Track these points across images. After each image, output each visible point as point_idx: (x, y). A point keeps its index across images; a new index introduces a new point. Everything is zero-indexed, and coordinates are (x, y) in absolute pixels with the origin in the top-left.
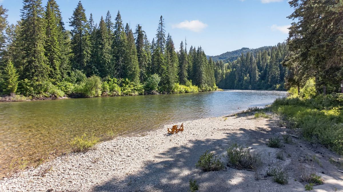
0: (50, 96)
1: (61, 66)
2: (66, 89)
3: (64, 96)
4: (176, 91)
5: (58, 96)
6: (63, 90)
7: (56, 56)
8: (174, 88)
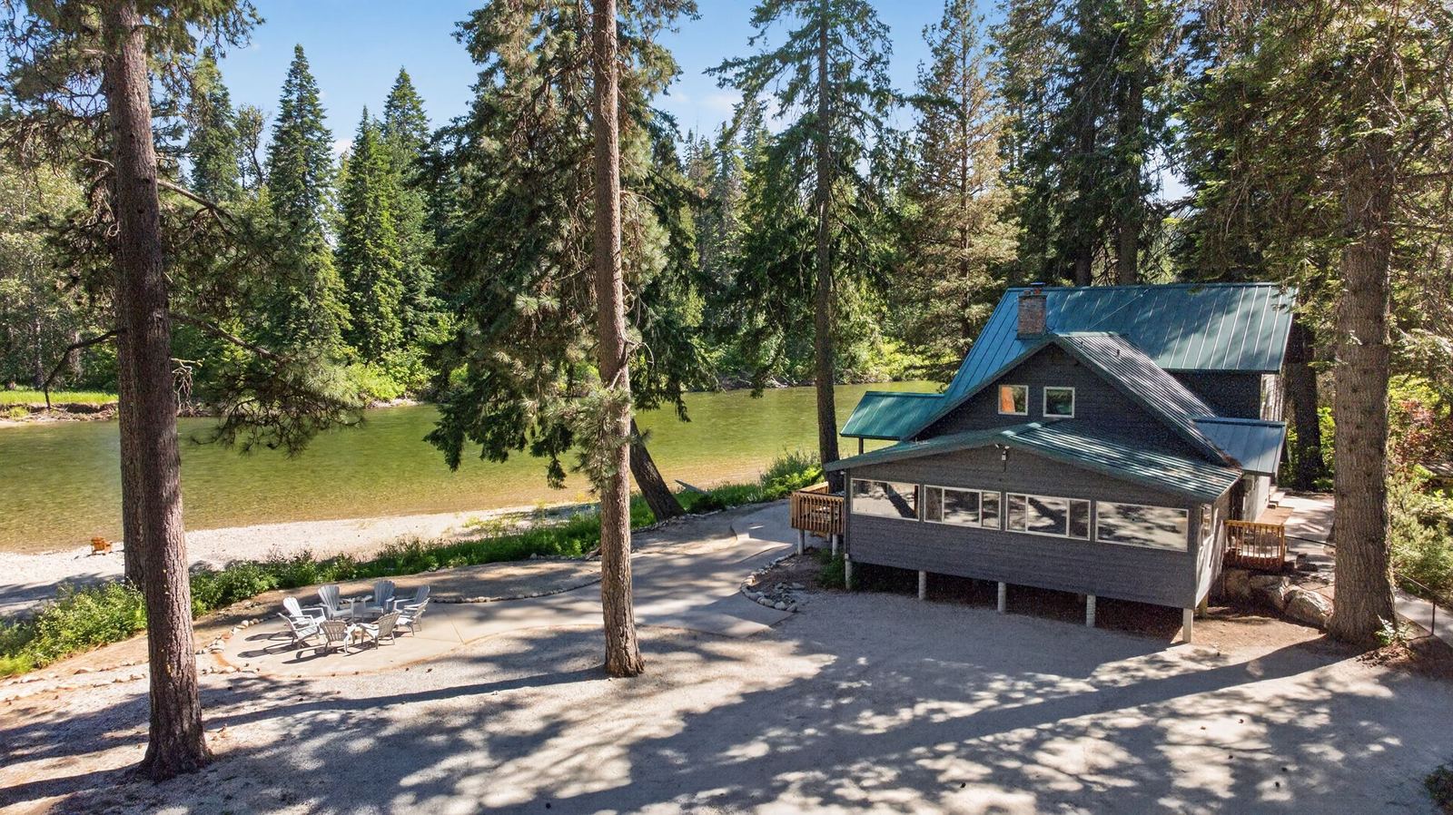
1: (407, 300)
2: (412, 374)
3: (398, 397)
4: (873, 371)
5: (369, 399)
6: (401, 378)
7: (383, 273)
8: (866, 362)
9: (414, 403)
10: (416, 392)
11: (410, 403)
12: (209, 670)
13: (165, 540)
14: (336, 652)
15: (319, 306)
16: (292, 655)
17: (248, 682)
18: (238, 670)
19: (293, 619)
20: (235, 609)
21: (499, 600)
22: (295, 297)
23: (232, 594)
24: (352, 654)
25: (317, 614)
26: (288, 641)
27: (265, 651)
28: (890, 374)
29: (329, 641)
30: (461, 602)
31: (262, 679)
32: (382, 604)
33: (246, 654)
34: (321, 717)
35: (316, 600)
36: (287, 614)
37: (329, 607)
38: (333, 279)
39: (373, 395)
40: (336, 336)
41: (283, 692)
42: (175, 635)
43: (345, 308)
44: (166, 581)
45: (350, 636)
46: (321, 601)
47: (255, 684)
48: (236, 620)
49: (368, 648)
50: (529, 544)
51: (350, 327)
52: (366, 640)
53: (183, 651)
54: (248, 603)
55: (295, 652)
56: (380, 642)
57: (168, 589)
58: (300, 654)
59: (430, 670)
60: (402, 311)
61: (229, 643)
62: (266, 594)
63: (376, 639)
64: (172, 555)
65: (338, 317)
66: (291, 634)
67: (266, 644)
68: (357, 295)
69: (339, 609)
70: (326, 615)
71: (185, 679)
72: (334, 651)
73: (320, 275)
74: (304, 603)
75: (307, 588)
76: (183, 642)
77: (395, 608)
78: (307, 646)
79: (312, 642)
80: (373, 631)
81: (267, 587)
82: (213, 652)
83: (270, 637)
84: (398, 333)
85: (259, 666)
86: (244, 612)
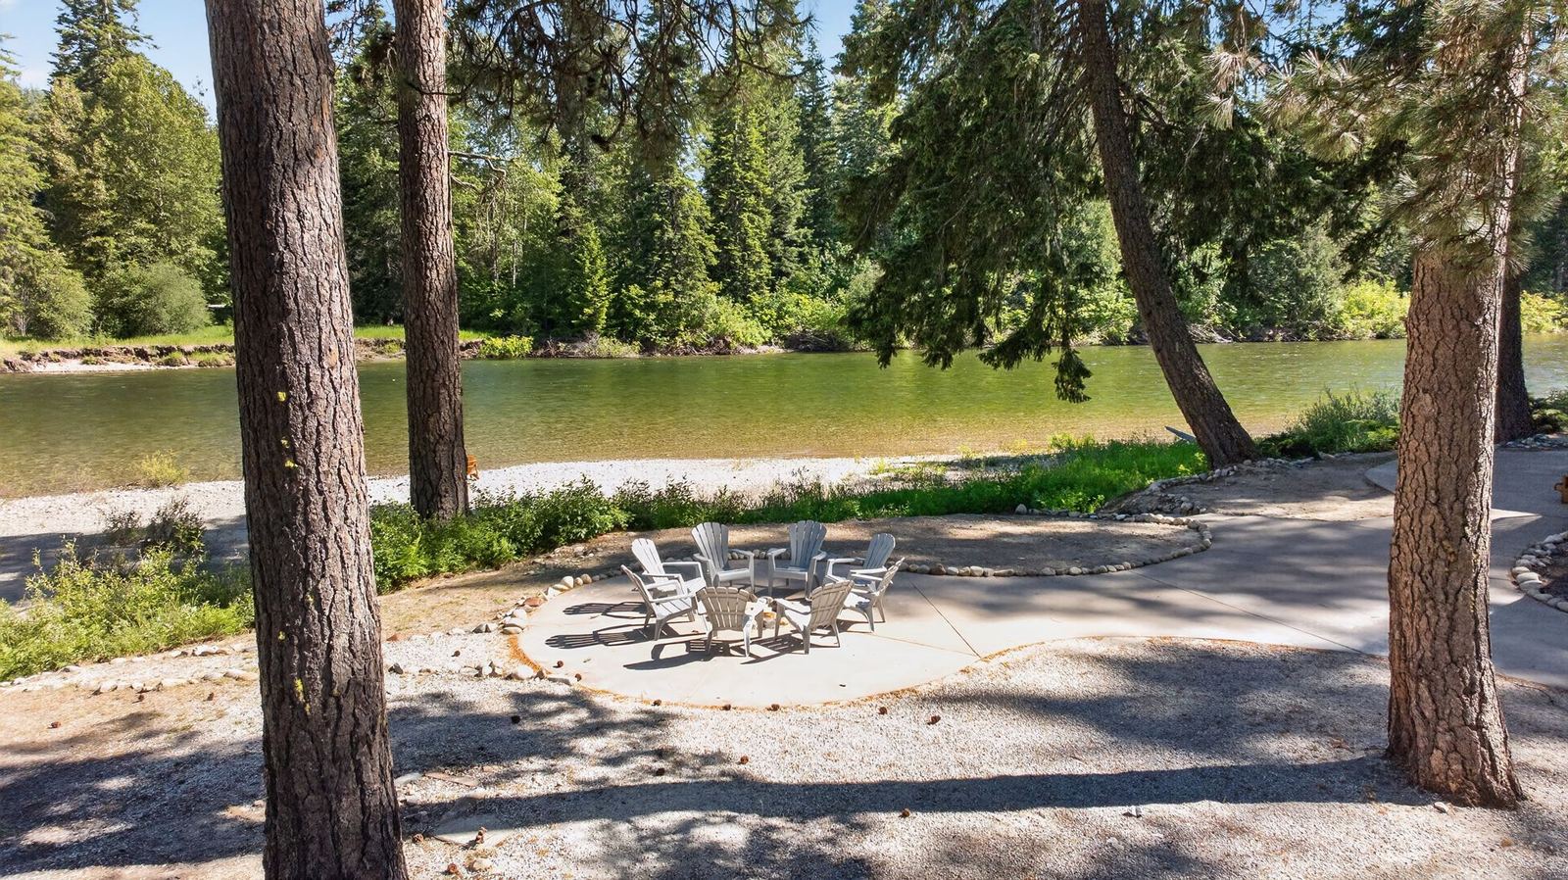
0: (709, 345)
1: (776, 233)
2: (780, 317)
3: (765, 343)
4: (1350, 325)
5: (735, 344)
6: (768, 322)
7: (752, 200)
8: (1340, 312)
9: (782, 351)
10: (784, 338)
11: (776, 350)
12: (487, 670)
13: (281, 297)
14: (726, 653)
15: (684, 236)
16: (643, 651)
17: (547, 706)
18: (540, 675)
19: (648, 580)
20: (560, 556)
21: (1009, 575)
22: (660, 225)
23: (557, 533)
24: (758, 659)
25: (689, 574)
26: (638, 621)
27: (597, 638)
28: (1374, 330)
29: (716, 628)
30: (939, 573)
31: (578, 700)
32: (805, 565)
33: (560, 641)
34: (705, 834)
35: (689, 550)
36: (639, 569)
37: (710, 561)
38: (698, 207)
39: (738, 340)
40: (701, 273)
41: (614, 742)
42: (316, 593)
43: (710, 239)
44: (286, 428)
45: (752, 622)
46: (698, 551)
47: (560, 711)
48: (554, 575)
49: (789, 650)
50: (1015, 490)
51: (715, 262)
52: (784, 630)
53: (341, 642)
54: (579, 548)
55: (651, 645)
56: (813, 640)
57: (293, 453)
58: (658, 649)
59: (935, 720)
60: (771, 245)
61: (536, 614)
62: (609, 536)
63: (805, 633)
64: (304, 349)
65: (702, 248)
66: (644, 608)
67: (600, 623)
68: (723, 225)
69: (727, 568)
70: (707, 578)
71: (346, 725)
72: (723, 649)
73: (685, 201)
74: (667, 552)
75: (671, 530)
76: (340, 614)
77: (829, 573)
78: (673, 634)
79: (681, 627)
80: (797, 614)
81: (610, 526)
82: (505, 630)
83: (606, 610)
84: (766, 270)
85: (581, 669)
86: (572, 562)
